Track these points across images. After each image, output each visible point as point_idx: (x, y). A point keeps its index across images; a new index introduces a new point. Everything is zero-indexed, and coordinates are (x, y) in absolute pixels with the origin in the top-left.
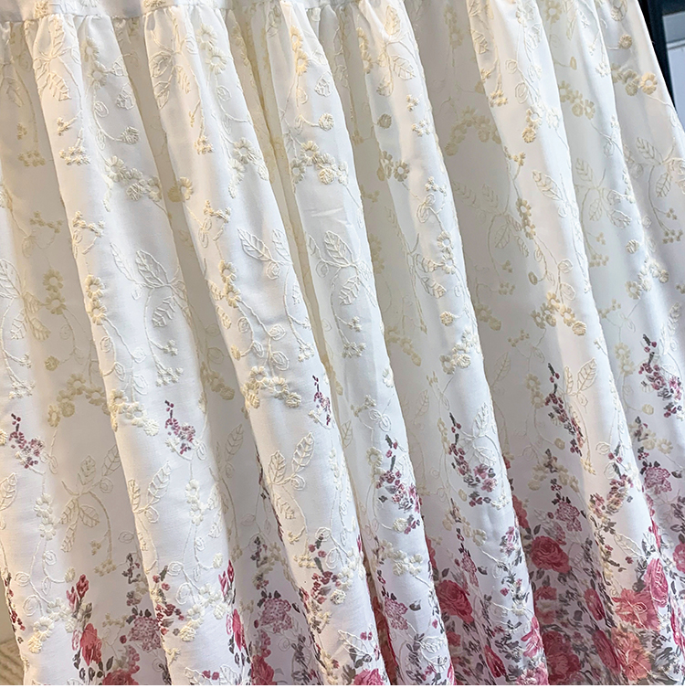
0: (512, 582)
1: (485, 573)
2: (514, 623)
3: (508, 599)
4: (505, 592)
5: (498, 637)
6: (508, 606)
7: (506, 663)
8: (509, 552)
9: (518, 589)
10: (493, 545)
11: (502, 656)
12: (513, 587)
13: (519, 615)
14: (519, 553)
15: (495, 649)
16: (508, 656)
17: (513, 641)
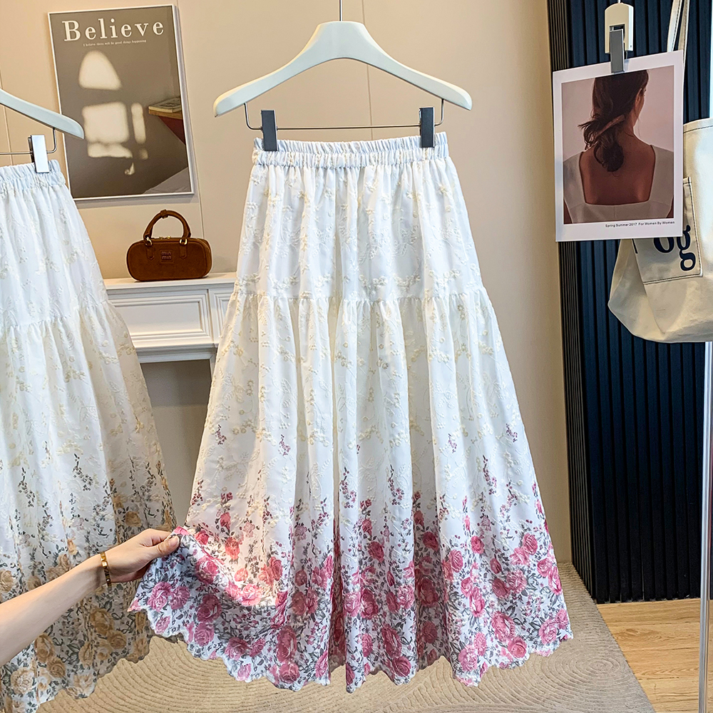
0: (404, 542)
1: (392, 535)
2: (401, 561)
3: (400, 549)
4: (399, 545)
5: (394, 566)
6: (400, 552)
7: (396, 579)
8: (405, 528)
9: (406, 546)
10: (397, 523)
11: (394, 575)
12: (404, 544)
13: (404, 558)
14: (410, 531)
15: (392, 572)
16: (397, 575)
17: (400, 569)
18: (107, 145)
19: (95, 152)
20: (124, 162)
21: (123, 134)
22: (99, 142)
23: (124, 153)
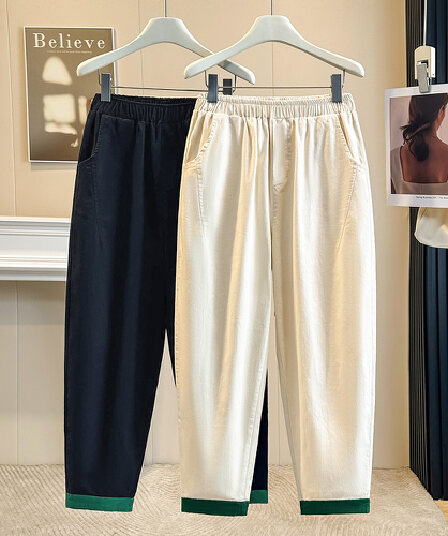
18: (59, 124)
19: (50, 128)
20: (71, 138)
21: (71, 117)
22: (53, 121)
23: (72, 131)
